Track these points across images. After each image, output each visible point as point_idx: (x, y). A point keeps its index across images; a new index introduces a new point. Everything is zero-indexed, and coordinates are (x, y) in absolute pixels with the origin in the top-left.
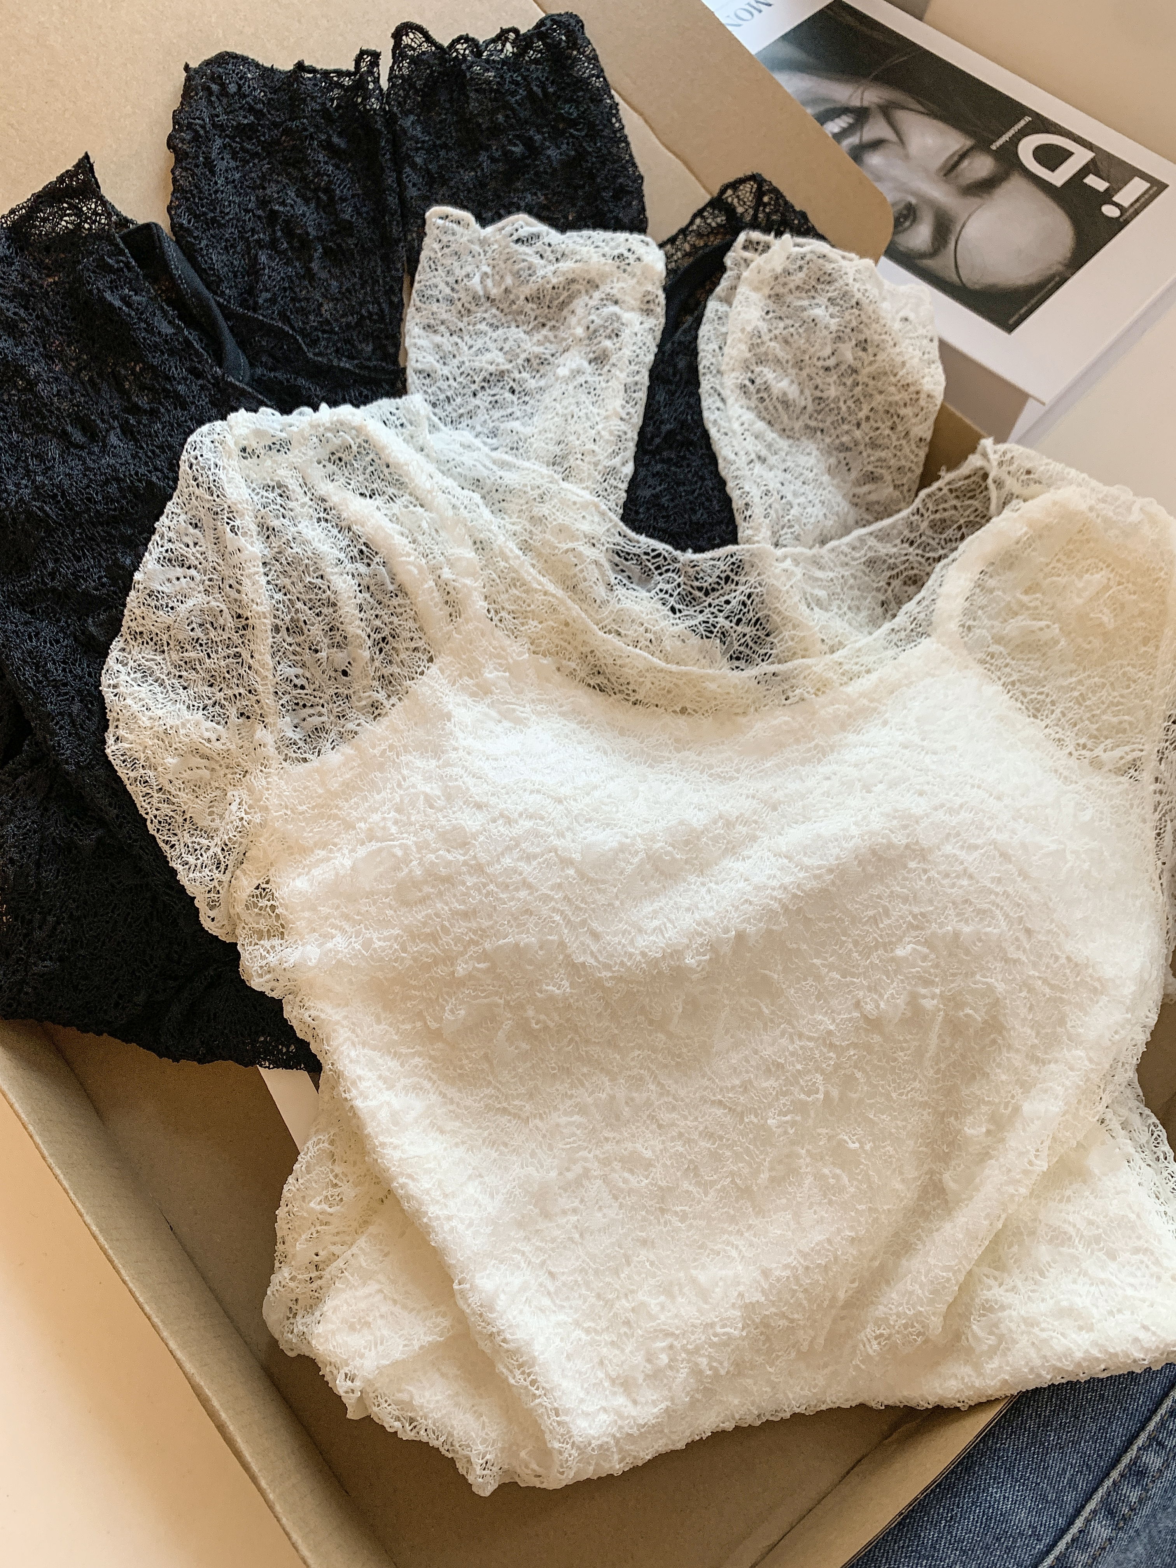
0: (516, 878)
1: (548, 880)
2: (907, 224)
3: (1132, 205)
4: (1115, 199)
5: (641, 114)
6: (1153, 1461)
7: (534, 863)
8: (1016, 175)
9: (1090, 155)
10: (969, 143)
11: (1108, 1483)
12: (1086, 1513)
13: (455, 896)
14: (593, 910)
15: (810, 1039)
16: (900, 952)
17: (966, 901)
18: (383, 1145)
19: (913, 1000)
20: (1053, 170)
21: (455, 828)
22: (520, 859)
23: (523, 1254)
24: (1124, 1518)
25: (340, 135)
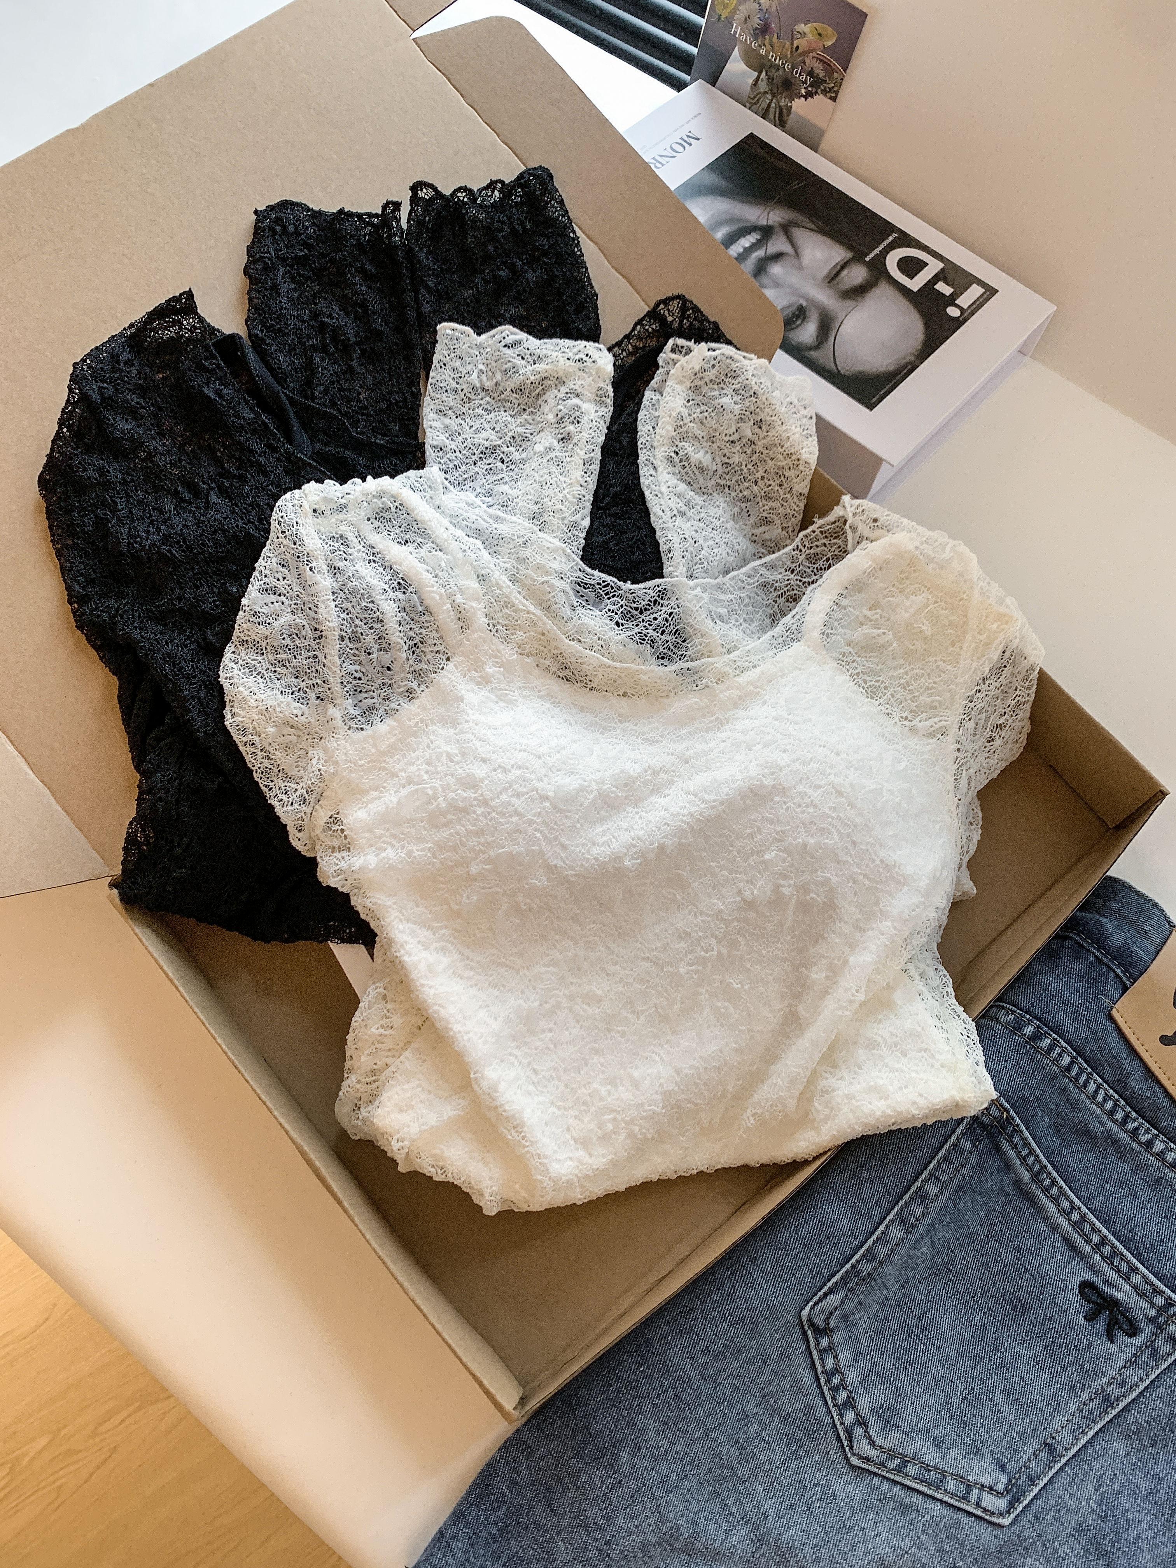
0: (510, 808)
1: (531, 809)
2: (799, 322)
3: (970, 306)
4: (957, 302)
5: (596, 244)
6: (932, 1189)
7: (523, 798)
8: (884, 282)
9: (942, 265)
10: (849, 255)
11: (902, 1203)
12: (886, 1222)
13: (469, 821)
14: (562, 830)
15: (708, 915)
16: (767, 857)
17: (812, 823)
18: (422, 985)
19: (777, 888)
20: (911, 277)
21: (468, 775)
22: (513, 796)
23: (516, 1057)
24: (912, 1226)
25: (371, 262)
